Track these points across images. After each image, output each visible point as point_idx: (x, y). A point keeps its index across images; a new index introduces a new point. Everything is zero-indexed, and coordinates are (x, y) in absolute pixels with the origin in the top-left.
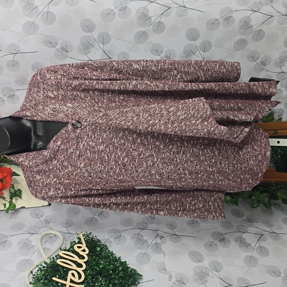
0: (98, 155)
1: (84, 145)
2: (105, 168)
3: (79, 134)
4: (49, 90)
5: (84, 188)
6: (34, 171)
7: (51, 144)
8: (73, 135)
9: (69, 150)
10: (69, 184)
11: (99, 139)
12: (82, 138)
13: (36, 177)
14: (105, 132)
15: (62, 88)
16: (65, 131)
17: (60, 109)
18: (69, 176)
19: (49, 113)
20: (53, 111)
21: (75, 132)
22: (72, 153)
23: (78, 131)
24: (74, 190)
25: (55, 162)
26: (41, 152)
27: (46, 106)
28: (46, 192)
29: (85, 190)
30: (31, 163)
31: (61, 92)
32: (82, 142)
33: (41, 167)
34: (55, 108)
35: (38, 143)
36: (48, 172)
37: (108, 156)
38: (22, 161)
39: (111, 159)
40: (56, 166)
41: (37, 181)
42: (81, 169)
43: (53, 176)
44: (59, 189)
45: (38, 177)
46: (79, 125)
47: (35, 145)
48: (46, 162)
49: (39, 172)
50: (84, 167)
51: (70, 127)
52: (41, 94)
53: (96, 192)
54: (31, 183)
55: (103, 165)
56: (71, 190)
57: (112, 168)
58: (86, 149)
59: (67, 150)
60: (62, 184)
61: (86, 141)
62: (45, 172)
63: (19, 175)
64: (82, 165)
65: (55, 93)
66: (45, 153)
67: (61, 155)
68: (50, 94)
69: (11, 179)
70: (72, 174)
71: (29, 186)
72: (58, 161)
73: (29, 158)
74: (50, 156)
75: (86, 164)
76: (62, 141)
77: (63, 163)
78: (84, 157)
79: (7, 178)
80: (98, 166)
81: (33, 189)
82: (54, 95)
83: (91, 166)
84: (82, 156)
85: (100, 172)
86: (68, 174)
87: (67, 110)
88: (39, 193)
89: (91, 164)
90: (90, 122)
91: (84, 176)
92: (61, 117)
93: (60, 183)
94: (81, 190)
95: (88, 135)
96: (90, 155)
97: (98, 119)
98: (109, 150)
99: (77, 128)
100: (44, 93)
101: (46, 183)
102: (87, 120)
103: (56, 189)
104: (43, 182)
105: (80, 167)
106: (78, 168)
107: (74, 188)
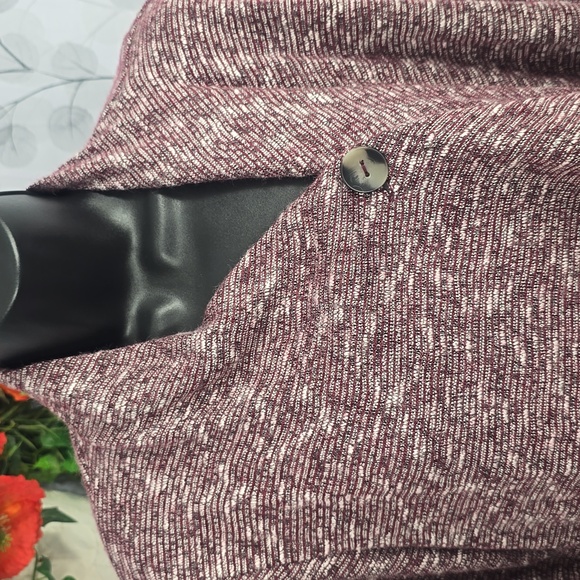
0: (475, 338)
1: (401, 286)
2: (516, 410)
3: (373, 225)
4: (217, 45)
5: (386, 541)
6: (136, 451)
7: (231, 294)
8: (342, 231)
9: (324, 319)
10: (313, 516)
11: (480, 253)
12: (390, 250)
13: (142, 482)
14: (510, 214)
15: (276, 40)
16: (305, 213)
17: (275, 115)
18: (320, 468)
19: (218, 142)
20: (239, 130)
21: (355, 217)
22: (341, 327)
23: (372, 212)
24: (333, 553)
25: (243, 392)
26: (174, 341)
27: (206, 116)
28: (194, 567)
29: (390, 551)
30: (120, 404)
31: (273, 57)
32: (391, 268)
33: (171, 422)
34: (245, 117)
35: (161, 302)
36: (209, 448)
37: (528, 342)
38: (77, 397)
39: (543, 363)
40: (253, 414)
41: (149, 503)
42: (387, 420)
43: (233, 470)
44: (257, 547)
45: (155, 485)
46: (377, 176)
47: (146, 315)
48: (199, 391)
49: (158, 456)
50: (407, 406)
51: (329, 188)
52: (178, 69)
53: (442, 563)
54: (117, 518)
55: (504, 393)
56: (318, 553)
57: (552, 414)
58: (414, 309)
59: (310, 318)
60: (274, 520)
61: (411, 266)
62: (190, 454)
63: (70, 520)
64: (396, 398)
65: (247, 60)
66: (198, 339)
67: (278, 352)
68: (221, 64)
69: (39, 534)
70: (338, 453)
71: (109, 535)
72: (261, 384)
73: (114, 376)
74: (222, 354)
75: (416, 387)
76: (285, 273)
77: (286, 391)
78: (400, 351)
79: (22, 527)
80: (479, 404)
81: (127, 546)
82: (242, 70)
83: (441, 400)
84: (391, 344)
85: (491, 435)
86: (315, 456)
87: (312, 117)
88: (157, 570)
89: (441, 391)
90: (438, 147)
91: (407, 462)
92: (278, 150)
93: (265, 512)
94: (365, 554)
95: (422, 233)
96: (436, 338)
97: (483, 130)
98: (535, 313)
99: (369, 192)
100: (195, 60)
101: (196, 516)
102: (424, 138)
103: (243, 544)
104: (181, 509)
105: (381, 407)
106: (373, 414)
107: (333, 538)
